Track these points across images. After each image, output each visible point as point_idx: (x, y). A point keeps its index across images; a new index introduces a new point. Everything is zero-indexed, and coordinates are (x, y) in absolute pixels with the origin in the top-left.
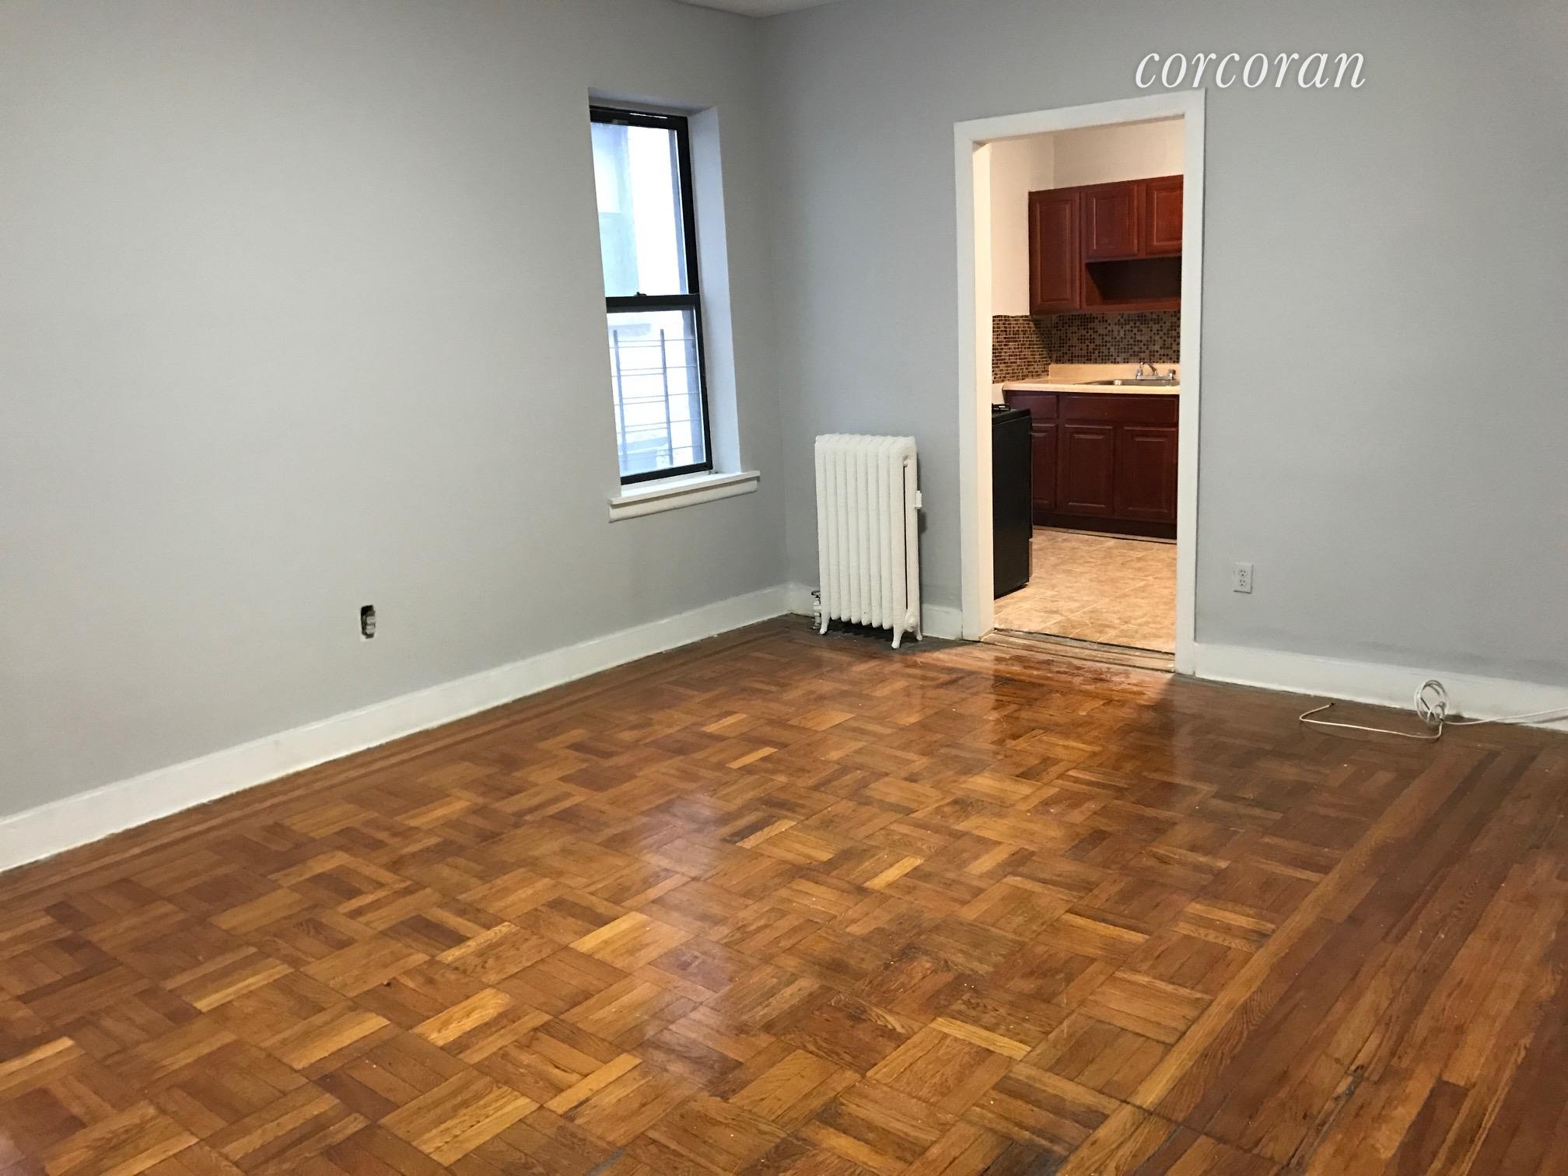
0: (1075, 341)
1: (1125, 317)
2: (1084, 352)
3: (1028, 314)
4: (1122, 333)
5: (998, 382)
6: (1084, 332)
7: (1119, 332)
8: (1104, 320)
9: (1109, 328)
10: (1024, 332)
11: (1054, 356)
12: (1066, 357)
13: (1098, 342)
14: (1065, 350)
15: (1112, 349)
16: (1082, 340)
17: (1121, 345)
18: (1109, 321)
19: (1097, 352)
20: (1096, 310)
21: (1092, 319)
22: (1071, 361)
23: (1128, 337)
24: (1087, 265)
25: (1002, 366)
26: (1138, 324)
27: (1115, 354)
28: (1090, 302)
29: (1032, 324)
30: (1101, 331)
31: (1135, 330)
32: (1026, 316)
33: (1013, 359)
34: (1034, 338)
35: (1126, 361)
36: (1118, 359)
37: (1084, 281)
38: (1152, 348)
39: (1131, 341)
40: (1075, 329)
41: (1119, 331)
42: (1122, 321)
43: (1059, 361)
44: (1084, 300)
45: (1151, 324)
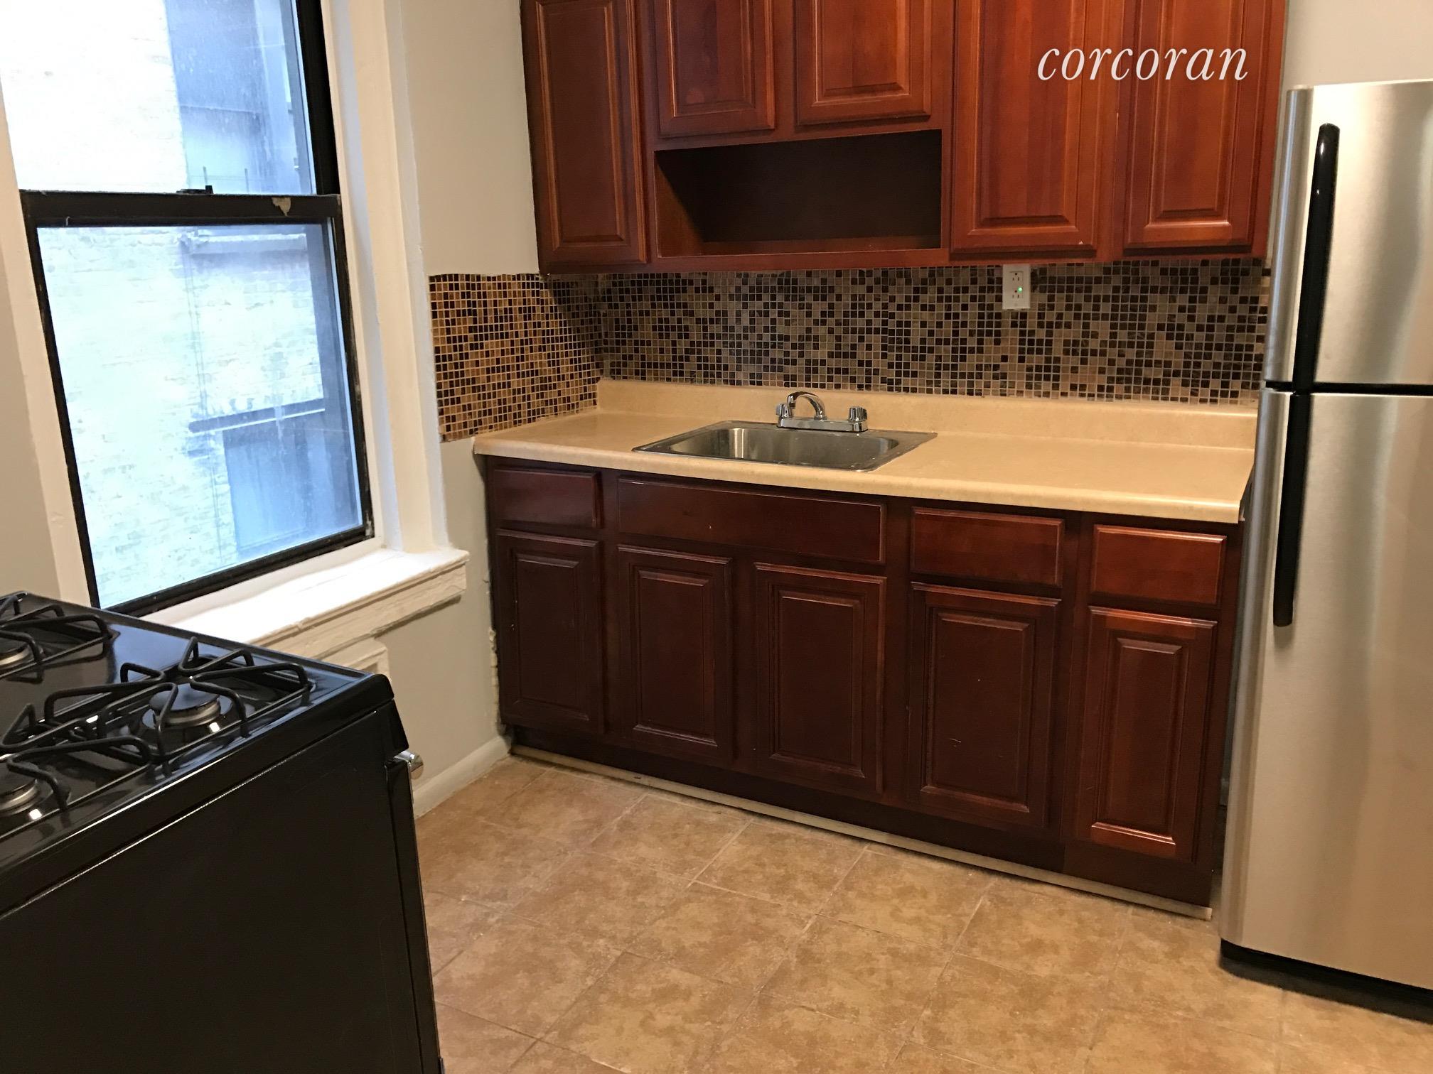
0: (647, 332)
1: (752, 282)
2: (667, 357)
3: (536, 270)
4: (746, 321)
5: (458, 436)
6: (665, 313)
7: (739, 315)
8: (706, 288)
9: (718, 306)
10: (527, 313)
11: (607, 363)
12: (632, 366)
13: (696, 335)
14: (628, 349)
15: (725, 354)
16: (662, 329)
17: (746, 345)
18: (716, 291)
19: (694, 357)
20: (687, 264)
21: (681, 284)
22: (641, 375)
23: (759, 327)
24: (659, 154)
25: (469, 398)
26: (780, 298)
27: (732, 364)
28: (671, 246)
29: (547, 295)
30: (700, 313)
31: (774, 314)
32: (529, 276)
33: (498, 378)
34: (554, 325)
35: (756, 381)
36: (740, 376)
37: (653, 194)
38: (811, 354)
39: (767, 338)
40: (646, 305)
41: (739, 313)
42: (745, 290)
43: (617, 372)
44: (655, 240)
45: (809, 299)
